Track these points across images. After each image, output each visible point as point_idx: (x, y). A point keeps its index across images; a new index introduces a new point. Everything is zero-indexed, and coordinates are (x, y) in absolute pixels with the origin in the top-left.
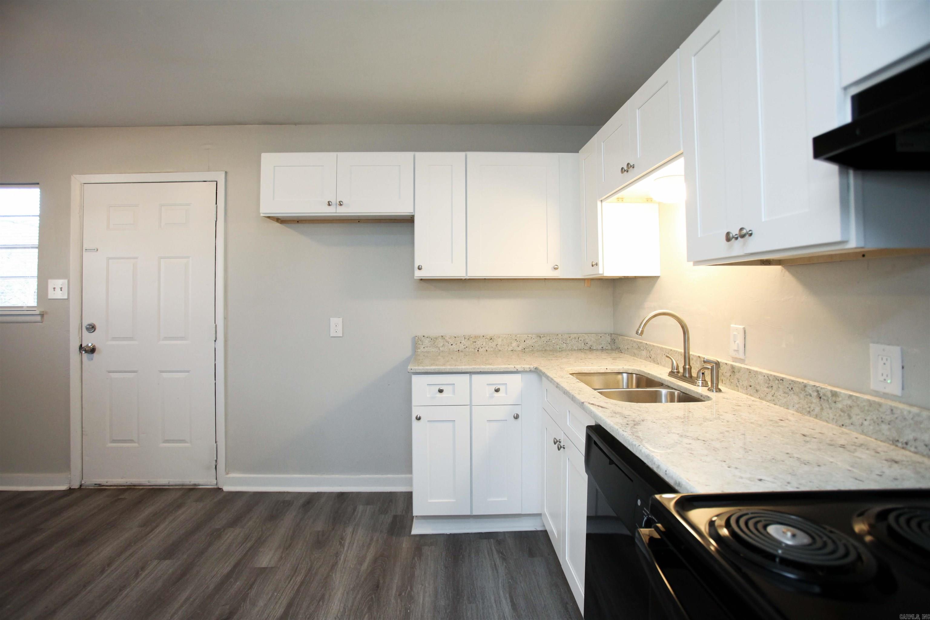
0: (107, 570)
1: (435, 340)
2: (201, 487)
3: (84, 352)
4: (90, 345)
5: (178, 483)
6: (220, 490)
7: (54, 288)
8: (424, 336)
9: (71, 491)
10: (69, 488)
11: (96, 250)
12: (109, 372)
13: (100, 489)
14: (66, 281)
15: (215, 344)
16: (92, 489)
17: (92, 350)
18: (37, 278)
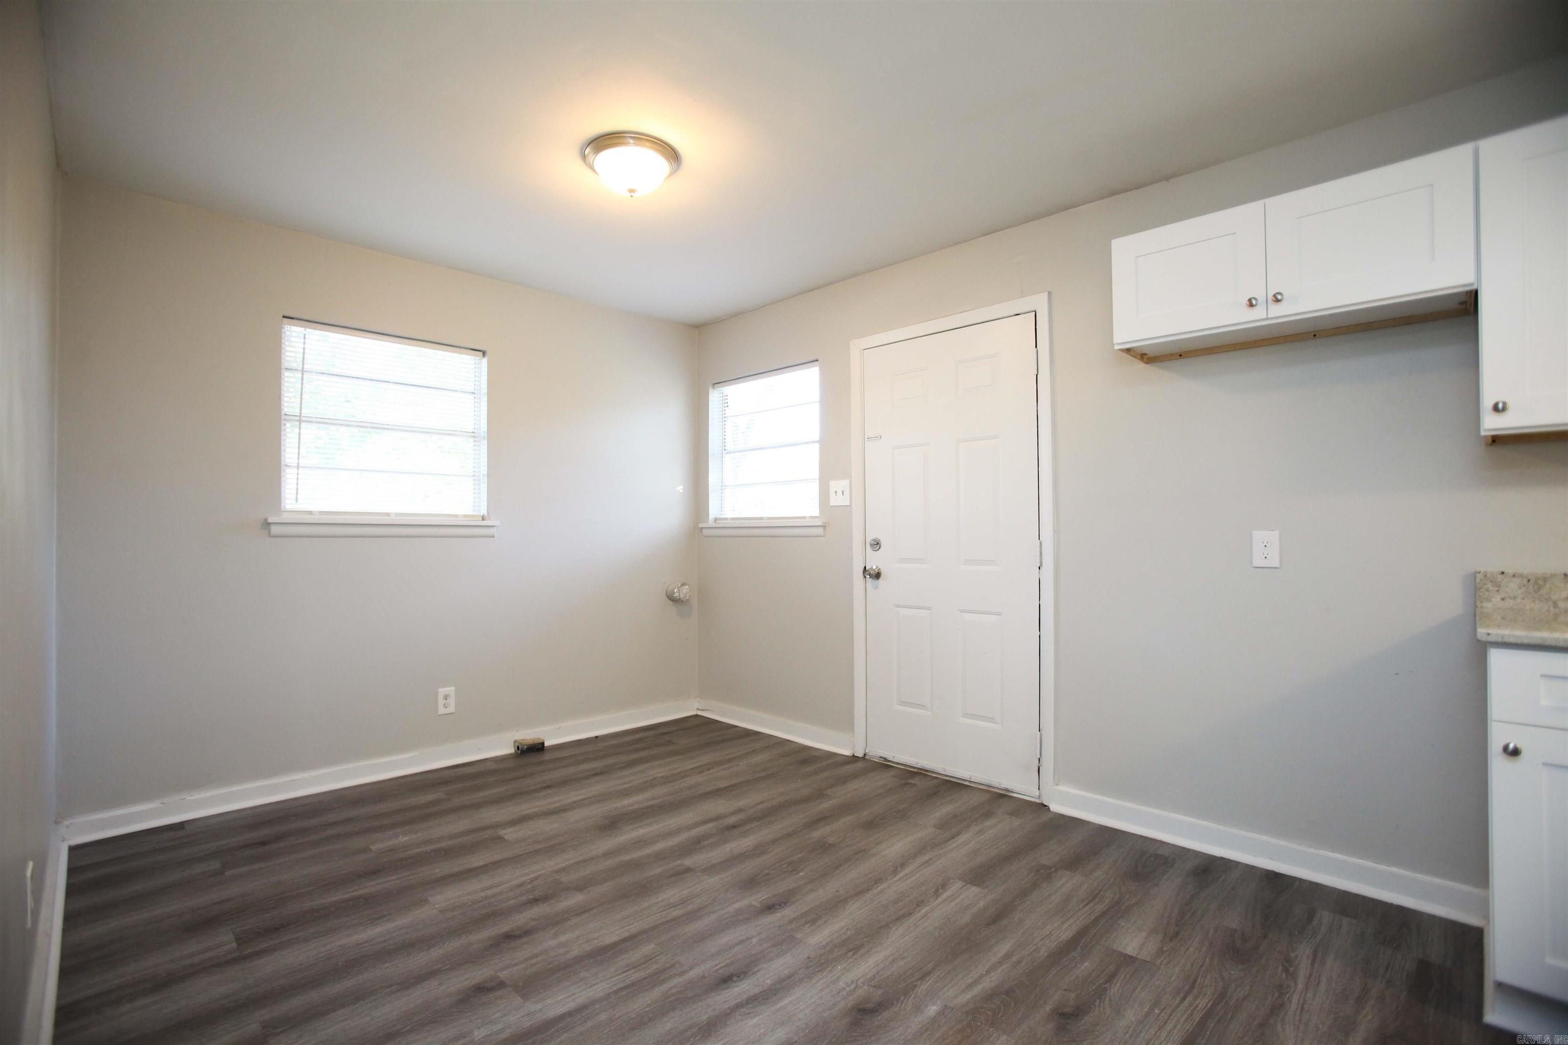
0: (900, 871)
1: (1540, 582)
2: (1015, 795)
3: (868, 576)
4: (874, 567)
5: (984, 781)
6: (1044, 807)
7: (836, 492)
8: (1503, 573)
9: (854, 758)
10: (852, 755)
11: (879, 438)
12: (898, 606)
13: (885, 765)
14: (847, 481)
15: (1039, 572)
16: (876, 762)
17: (878, 576)
18: (818, 480)
